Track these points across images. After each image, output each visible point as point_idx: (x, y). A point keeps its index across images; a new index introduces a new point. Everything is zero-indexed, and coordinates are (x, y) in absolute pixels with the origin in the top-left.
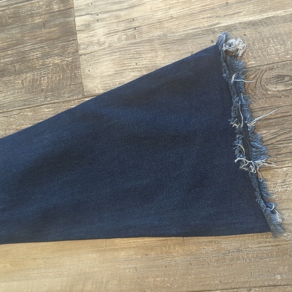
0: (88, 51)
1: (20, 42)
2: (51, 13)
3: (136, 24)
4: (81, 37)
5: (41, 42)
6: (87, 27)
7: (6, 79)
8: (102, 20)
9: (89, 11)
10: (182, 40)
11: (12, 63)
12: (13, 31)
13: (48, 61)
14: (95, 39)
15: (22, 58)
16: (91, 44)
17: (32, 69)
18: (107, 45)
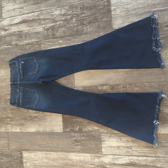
0: (115, 17)
1: (95, 14)
2: (104, 5)
3: (128, 9)
4: (113, 13)
5: (101, 14)
6: (115, 10)
7: (91, 24)
8: (119, 8)
9: (115, 5)
10: (141, 15)
11: (93, 20)
12: (94, 10)
13: (103, 19)
14: (117, 13)
15: (96, 18)
16: (115, 15)
17: (98, 21)
18: (120, 15)
